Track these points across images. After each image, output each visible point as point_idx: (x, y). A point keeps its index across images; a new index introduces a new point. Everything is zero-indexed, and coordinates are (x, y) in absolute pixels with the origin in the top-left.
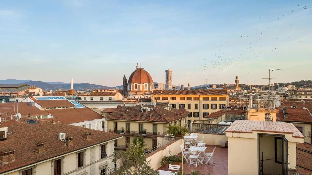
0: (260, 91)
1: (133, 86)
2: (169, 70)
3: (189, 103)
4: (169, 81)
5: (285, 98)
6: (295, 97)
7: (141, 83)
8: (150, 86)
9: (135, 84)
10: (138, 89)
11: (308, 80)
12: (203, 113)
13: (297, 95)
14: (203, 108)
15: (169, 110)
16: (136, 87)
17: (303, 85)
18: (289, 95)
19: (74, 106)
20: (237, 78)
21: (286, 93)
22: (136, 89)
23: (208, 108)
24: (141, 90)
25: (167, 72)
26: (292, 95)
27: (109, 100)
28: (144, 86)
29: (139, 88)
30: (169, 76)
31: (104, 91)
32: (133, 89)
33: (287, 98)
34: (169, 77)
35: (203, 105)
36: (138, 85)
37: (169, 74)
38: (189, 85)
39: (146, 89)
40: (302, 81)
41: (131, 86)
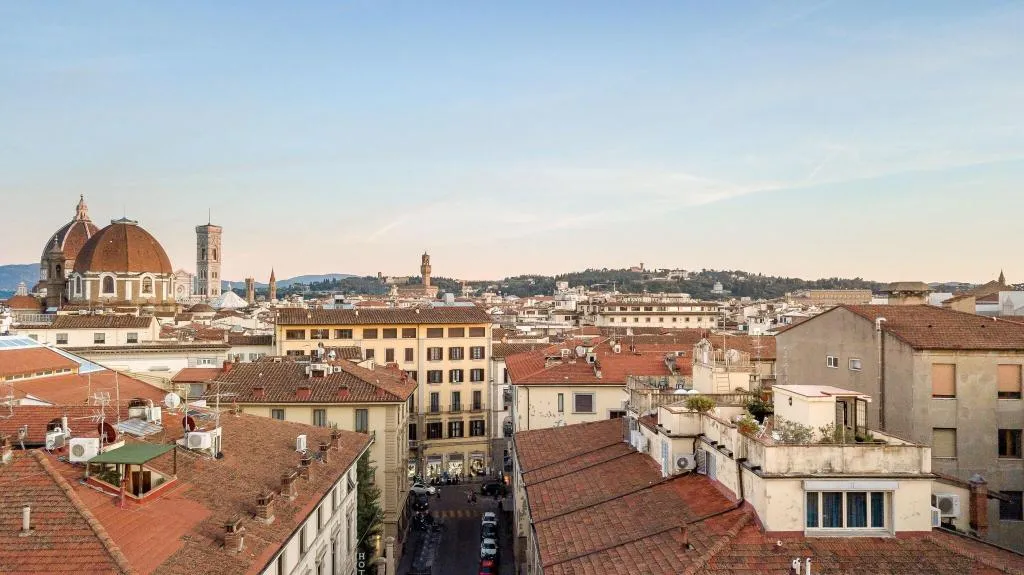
0: (499, 302)
1: (95, 284)
2: (209, 225)
3: (390, 346)
4: (210, 266)
5: (577, 322)
6: (599, 322)
7: (130, 273)
8: (165, 285)
9: (103, 276)
10: (115, 295)
11: (601, 268)
12: (429, 372)
13: (604, 315)
14: (429, 358)
15: (370, 368)
16: (109, 287)
17: (591, 282)
18: (586, 313)
19: (79, 365)
20: (425, 258)
21: (579, 310)
22: (109, 295)
23: (441, 358)
24: (129, 297)
25: (203, 232)
26: (593, 313)
27: (129, 341)
28: (141, 285)
29: (122, 291)
30: (211, 247)
31: (101, 312)
32: (95, 291)
33: (582, 322)
34: (210, 252)
35: (429, 350)
36: (115, 279)
37: (210, 240)
38: (272, 279)
39: (147, 296)
40: (588, 271)
41: (88, 284)
